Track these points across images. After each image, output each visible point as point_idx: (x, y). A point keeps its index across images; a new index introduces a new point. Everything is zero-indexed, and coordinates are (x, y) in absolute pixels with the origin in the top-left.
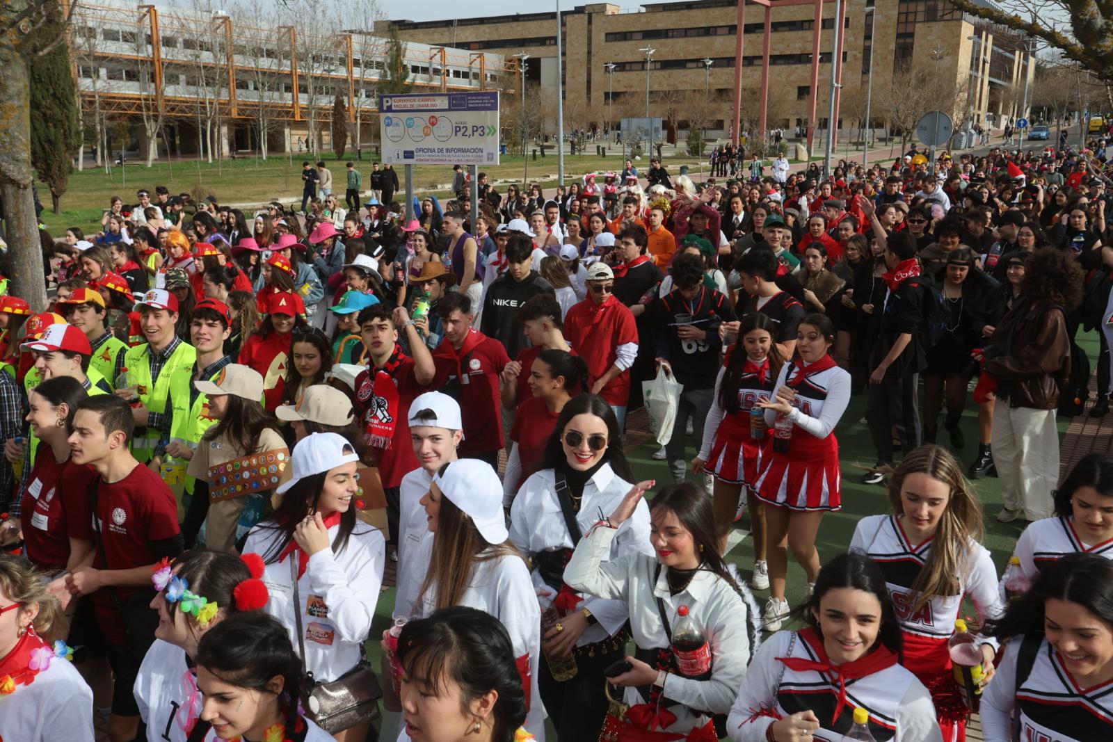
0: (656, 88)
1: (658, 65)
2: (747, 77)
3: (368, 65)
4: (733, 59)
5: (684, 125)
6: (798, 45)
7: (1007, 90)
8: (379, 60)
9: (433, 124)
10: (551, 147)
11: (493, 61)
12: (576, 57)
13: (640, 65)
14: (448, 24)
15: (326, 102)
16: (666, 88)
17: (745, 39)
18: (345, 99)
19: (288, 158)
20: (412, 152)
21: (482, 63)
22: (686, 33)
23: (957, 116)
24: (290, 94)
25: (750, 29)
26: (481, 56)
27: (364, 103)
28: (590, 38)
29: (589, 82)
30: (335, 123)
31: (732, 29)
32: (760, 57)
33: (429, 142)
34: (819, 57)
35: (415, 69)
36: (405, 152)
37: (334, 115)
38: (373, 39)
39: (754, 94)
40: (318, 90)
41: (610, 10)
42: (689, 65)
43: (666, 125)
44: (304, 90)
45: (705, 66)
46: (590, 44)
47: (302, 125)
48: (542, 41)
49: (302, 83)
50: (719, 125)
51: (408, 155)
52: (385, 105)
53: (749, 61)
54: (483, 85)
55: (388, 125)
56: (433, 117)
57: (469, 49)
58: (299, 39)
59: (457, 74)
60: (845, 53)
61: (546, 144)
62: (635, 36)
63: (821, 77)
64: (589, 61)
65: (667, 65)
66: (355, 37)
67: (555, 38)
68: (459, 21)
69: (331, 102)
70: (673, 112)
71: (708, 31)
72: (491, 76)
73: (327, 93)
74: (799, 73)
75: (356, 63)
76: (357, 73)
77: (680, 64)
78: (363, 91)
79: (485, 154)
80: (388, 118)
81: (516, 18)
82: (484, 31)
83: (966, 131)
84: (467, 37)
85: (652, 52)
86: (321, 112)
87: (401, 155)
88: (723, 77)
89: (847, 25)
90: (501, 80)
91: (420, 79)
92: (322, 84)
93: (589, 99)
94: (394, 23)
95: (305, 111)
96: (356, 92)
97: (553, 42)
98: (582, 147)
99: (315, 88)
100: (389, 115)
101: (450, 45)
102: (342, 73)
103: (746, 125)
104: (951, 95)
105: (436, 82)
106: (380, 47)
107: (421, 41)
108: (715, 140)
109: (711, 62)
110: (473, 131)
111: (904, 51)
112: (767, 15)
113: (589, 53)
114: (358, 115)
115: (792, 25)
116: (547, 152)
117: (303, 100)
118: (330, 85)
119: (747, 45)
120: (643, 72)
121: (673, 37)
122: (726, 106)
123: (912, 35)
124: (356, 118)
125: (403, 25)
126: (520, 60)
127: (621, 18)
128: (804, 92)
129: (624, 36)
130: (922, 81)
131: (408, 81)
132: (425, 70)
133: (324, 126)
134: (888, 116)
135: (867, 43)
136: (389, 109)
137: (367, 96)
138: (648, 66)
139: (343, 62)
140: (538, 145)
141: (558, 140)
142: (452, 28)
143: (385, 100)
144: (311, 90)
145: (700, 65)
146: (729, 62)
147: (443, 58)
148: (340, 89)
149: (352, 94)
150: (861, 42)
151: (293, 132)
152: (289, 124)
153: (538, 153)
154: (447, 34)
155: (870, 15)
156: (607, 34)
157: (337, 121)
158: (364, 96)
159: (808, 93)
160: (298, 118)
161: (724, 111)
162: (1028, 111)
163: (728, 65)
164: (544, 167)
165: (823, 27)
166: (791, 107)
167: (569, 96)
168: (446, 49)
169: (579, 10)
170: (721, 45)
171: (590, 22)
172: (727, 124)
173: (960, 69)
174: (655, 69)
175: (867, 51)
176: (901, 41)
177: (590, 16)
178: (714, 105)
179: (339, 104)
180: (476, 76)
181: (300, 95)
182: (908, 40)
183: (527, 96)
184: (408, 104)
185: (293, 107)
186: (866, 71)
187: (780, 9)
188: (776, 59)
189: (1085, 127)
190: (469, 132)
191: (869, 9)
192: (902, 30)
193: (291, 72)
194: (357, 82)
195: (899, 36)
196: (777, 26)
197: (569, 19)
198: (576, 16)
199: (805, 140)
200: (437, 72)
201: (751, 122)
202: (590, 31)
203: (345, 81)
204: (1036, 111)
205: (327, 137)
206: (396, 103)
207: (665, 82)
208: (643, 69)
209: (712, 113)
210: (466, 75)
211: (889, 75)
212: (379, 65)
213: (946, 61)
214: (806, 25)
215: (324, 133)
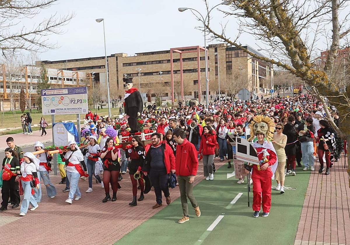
0: (142, 82)
1: (143, 74)
2: (176, 78)
3: (34, 77)
4: (170, 71)
5: (153, 95)
6: (192, 66)
7: (265, 80)
8: (38, 75)
9: (62, 100)
10: (105, 105)
11: (82, 74)
12: (113, 72)
13: (136, 74)
14: (64, 61)
15: (17, 91)
16: (146, 82)
17: (174, 64)
18: (25, 90)
19: (2, 113)
20: (54, 110)
21: (77, 75)
22: (152, 62)
23: (250, 89)
24: (3, 89)
25: (175, 61)
26: (77, 73)
27: (32, 91)
28: (117, 65)
29: (118, 81)
30: (21, 99)
31: (169, 61)
32: (180, 70)
33: (61, 106)
34: (200, 70)
35: (52, 78)
36: (51, 110)
37: (20, 96)
38: (35, 67)
39: (178, 83)
40: (14, 87)
41: (124, 55)
42: (154, 74)
43: (147, 96)
44: (8, 87)
45: (160, 74)
46: (117, 67)
47: (8, 100)
48: (100, 67)
49: (8, 84)
50: (167, 95)
51: (53, 111)
52: (43, 93)
53: (176, 72)
54: (78, 83)
55: (45, 100)
56: (62, 97)
57: (72, 70)
58: (6, 69)
59: (68, 80)
60: (209, 68)
61: (102, 104)
62: (134, 64)
63: (201, 77)
64: (117, 73)
65: (146, 74)
66: (28, 67)
67: (104, 66)
68: (68, 60)
69: (19, 92)
70: (149, 91)
71: (160, 62)
72: (81, 80)
73: (17, 88)
74: (193, 76)
75: (29, 77)
76: (29, 80)
77: (151, 73)
78: (32, 87)
79: (82, 110)
80: (45, 98)
81: (89, 59)
82: (78, 64)
83: (253, 94)
84: (71, 66)
85: (140, 70)
86: (15, 95)
87: (50, 111)
88: (166, 78)
89: (209, 59)
90: (85, 81)
91: (53, 82)
92: (15, 85)
93: (118, 87)
94: (43, 61)
95: (9, 95)
96: (29, 87)
97: (103, 67)
98: (117, 105)
99: (13, 86)
100: (45, 96)
101: (65, 69)
102: (23, 80)
103: (176, 94)
104: (247, 82)
105: (60, 82)
106: (38, 71)
107: (54, 68)
108: (165, 100)
109: (162, 73)
110: (78, 101)
111: (229, 67)
112: (181, 56)
113: (117, 70)
114: (30, 96)
115: (189, 59)
116: (103, 107)
117: (8, 91)
118: (19, 85)
119: (175, 66)
120: (137, 77)
121: (147, 64)
122: (168, 88)
123: (231, 62)
124: (29, 97)
125: (46, 62)
126: (92, 74)
127: (128, 58)
128: (196, 82)
129: (130, 64)
130: (237, 78)
131: (49, 83)
132: (56, 78)
133: (17, 100)
134: (226, 90)
135: (216, 65)
136: (45, 94)
137: (33, 89)
138: (139, 75)
139: (24, 76)
140: (100, 105)
141: (107, 102)
142: (65, 63)
143: (43, 91)
144: (11, 87)
145: (158, 74)
146: (168, 72)
147: (62, 74)
148: (22, 87)
149: (27, 88)
150: (214, 64)
151: (4, 103)
152: (2, 100)
153: (100, 108)
154: (63, 65)
155: (217, 55)
156: (123, 64)
157: (22, 99)
158: (32, 89)
159: (197, 82)
160: (6, 98)
161: (168, 90)
162: (273, 86)
163: (168, 74)
164: (103, 113)
165: (201, 60)
166: (192, 88)
167: (111, 86)
168: (63, 70)
169: (113, 56)
170: (165, 67)
171: (117, 60)
172: (169, 94)
173: (249, 73)
174: (142, 76)
175: (216, 67)
176: (228, 64)
177: (117, 57)
178: (164, 88)
179: (22, 92)
180: (75, 80)
181: (6, 89)
182: (230, 64)
183: (94, 86)
184: (52, 92)
185: (4, 94)
186: (217, 75)
187: (185, 54)
188: (185, 71)
189: (292, 92)
190: (76, 102)
191: (216, 53)
192: (228, 60)
193: (3, 81)
194: (29, 83)
195: (227, 62)
196: (184, 60)
197: (109, 58)
198: (112, 58)
199: (198, 99)
200: (60, 79)
201: (178, 93)
202: (117, 63)
203: (25, 83)
204: (276, 86)
205: (18, 105)
206: (47, 92)
207: (145, 80)
208: (137, 76)
209: (164, 91)
210: (71, 80)
211: (225, 76)
212: (38, 77)
213: (244, 70)
214: (194, 59)
215: (16, 103)
